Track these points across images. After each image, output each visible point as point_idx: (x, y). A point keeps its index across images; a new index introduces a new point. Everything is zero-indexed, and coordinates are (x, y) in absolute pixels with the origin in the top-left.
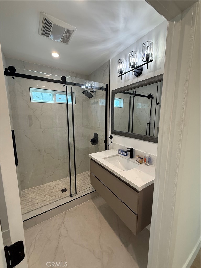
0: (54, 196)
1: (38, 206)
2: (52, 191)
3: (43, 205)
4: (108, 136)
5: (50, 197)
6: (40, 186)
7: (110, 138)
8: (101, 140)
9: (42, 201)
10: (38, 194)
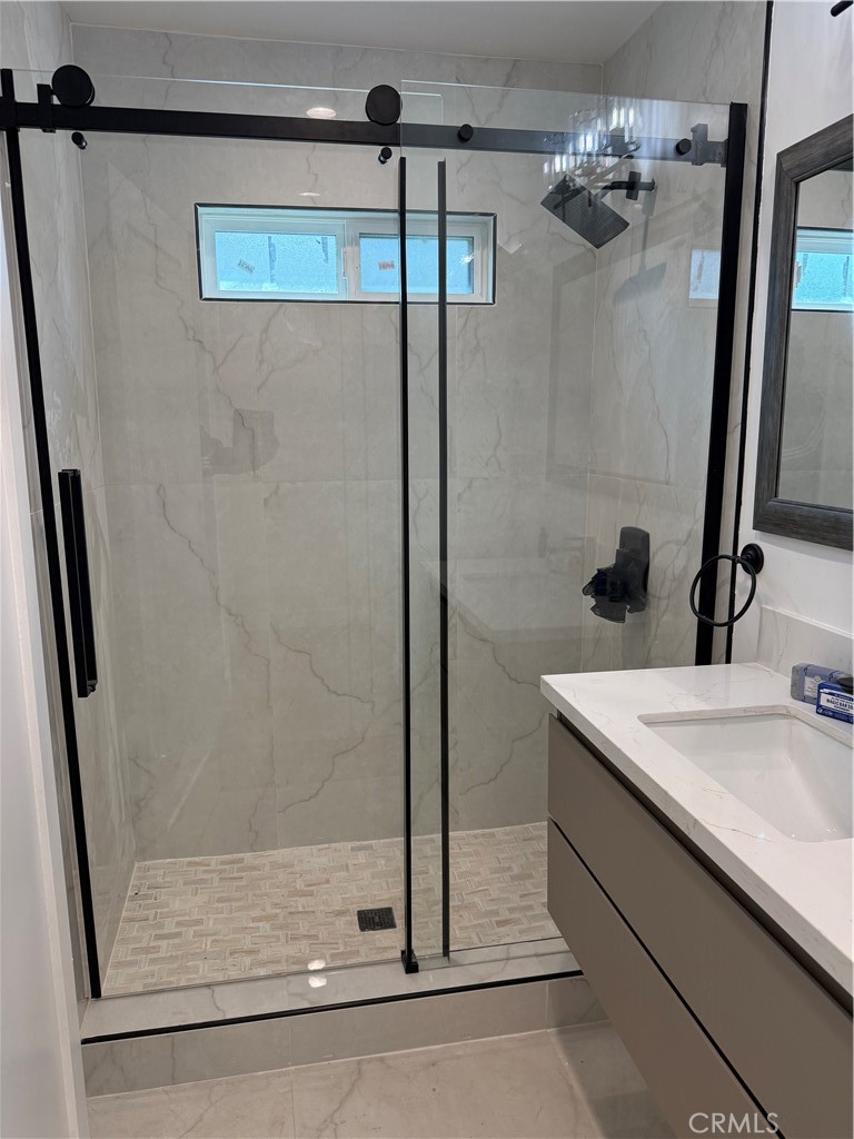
0: (309, 937)
1: (205, 972)
2: (300, 903)
3: (234, 974)
4: (726, 547)
5: (283, 939)
6: (240, 855)
7: (739, 566)
8: (668, 583)
9: (231, 954)
10: (220, 900)
